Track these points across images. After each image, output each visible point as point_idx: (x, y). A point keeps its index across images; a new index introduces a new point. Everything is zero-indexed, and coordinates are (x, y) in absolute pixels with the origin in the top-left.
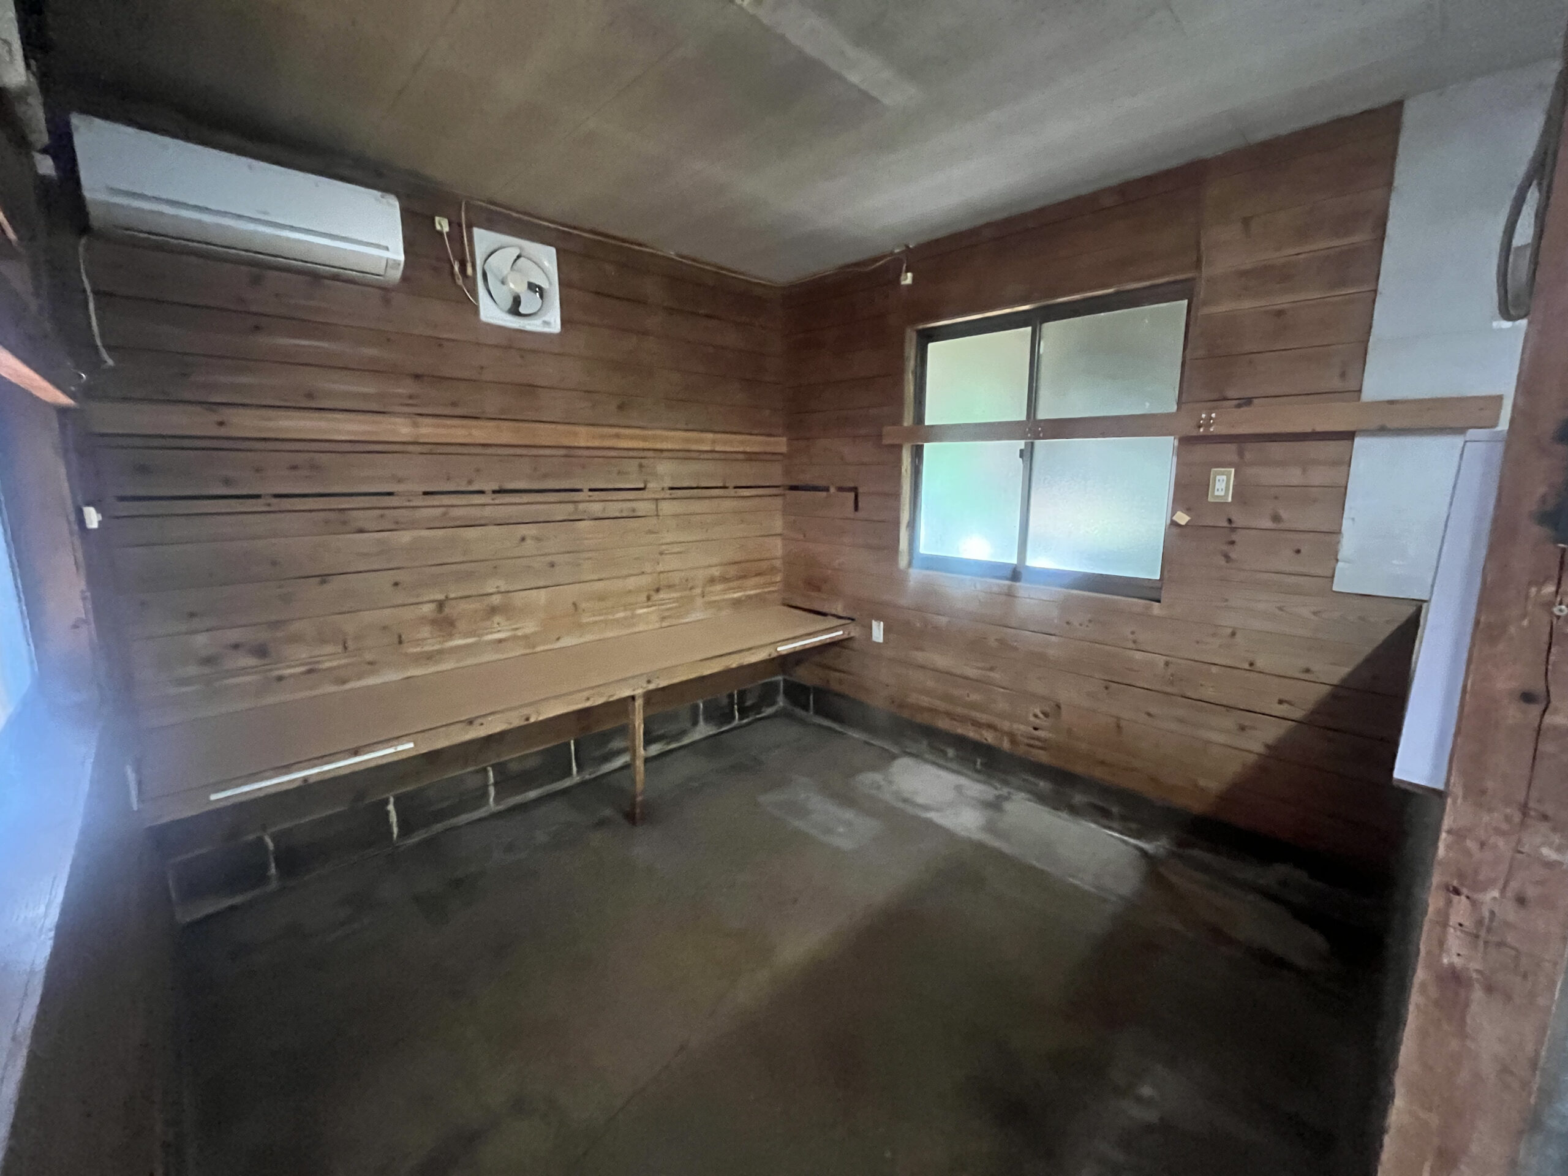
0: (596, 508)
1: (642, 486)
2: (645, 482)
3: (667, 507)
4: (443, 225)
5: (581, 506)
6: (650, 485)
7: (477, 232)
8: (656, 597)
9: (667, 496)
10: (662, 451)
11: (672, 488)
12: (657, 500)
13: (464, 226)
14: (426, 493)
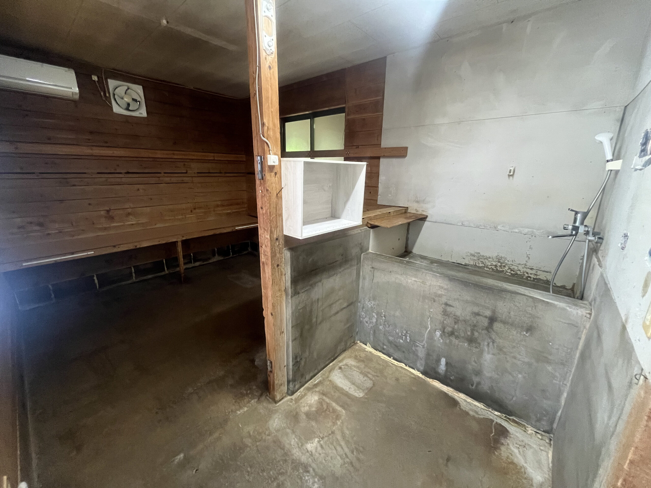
0: (167, 179)
1: (185, 172)
2: (187, 171)
3: (196, 180)
4: (95, 78)
5: (161, 178)
6: (188, 172)
7: (109, 81)
8: (194, 211)
9: (196, 176)
10: (192, 159)
11: (198, 173)
12: (192, 177)
13: (104, 79)
14: (98, 173)
